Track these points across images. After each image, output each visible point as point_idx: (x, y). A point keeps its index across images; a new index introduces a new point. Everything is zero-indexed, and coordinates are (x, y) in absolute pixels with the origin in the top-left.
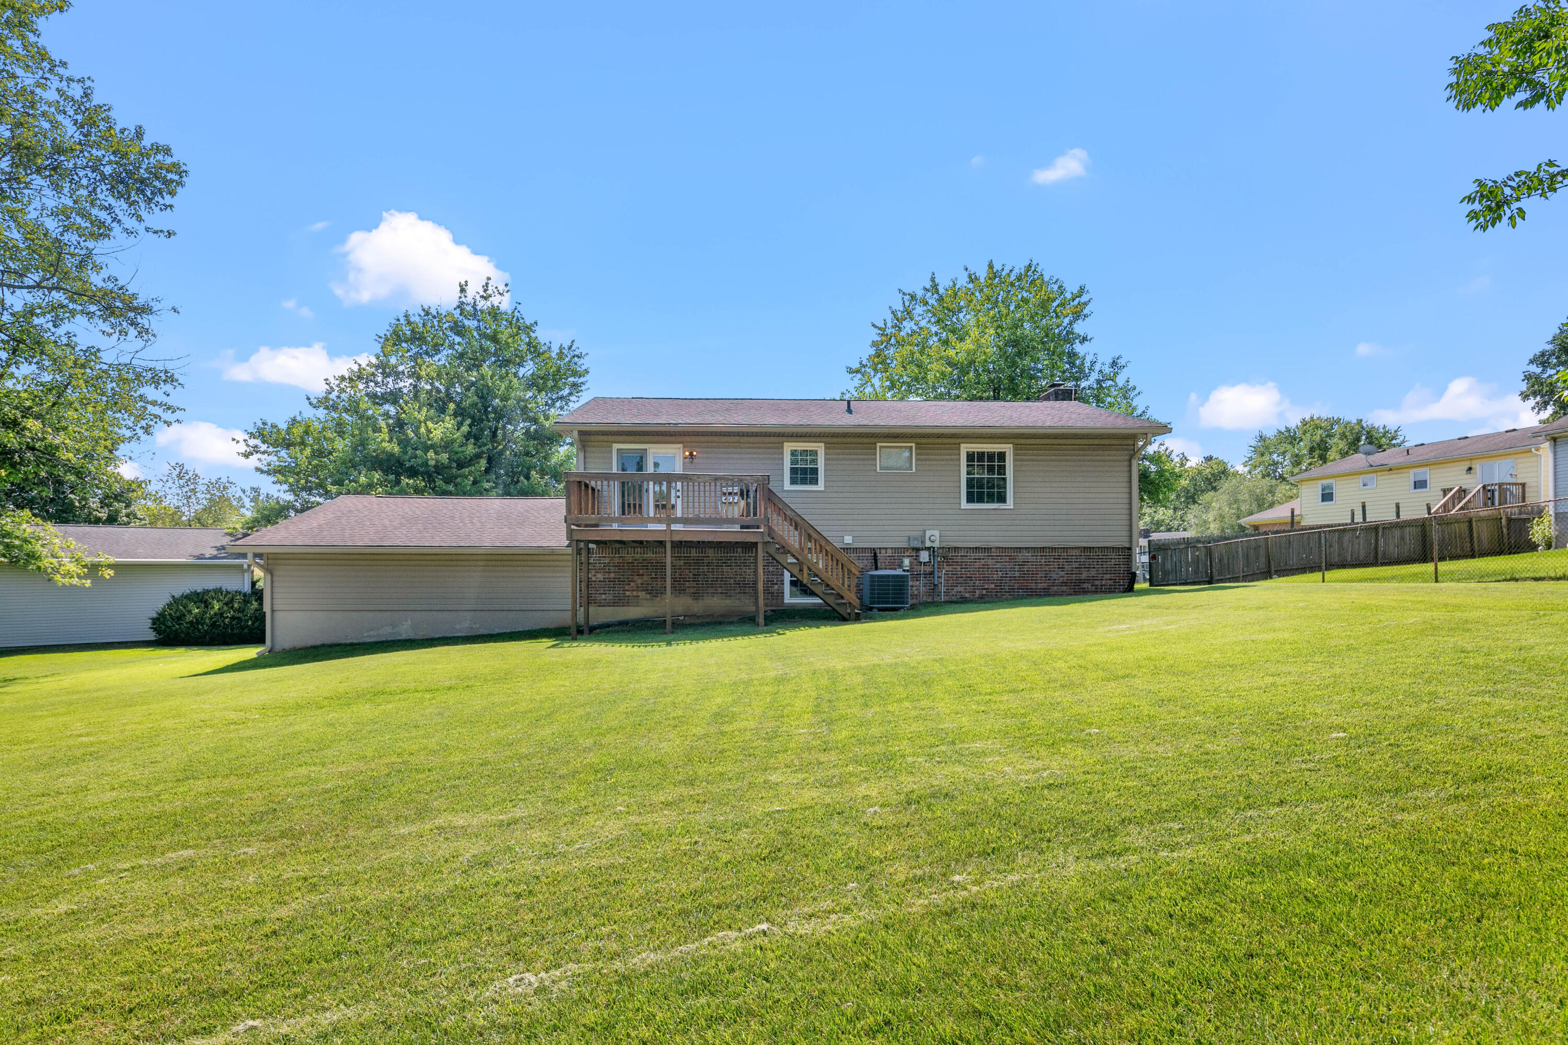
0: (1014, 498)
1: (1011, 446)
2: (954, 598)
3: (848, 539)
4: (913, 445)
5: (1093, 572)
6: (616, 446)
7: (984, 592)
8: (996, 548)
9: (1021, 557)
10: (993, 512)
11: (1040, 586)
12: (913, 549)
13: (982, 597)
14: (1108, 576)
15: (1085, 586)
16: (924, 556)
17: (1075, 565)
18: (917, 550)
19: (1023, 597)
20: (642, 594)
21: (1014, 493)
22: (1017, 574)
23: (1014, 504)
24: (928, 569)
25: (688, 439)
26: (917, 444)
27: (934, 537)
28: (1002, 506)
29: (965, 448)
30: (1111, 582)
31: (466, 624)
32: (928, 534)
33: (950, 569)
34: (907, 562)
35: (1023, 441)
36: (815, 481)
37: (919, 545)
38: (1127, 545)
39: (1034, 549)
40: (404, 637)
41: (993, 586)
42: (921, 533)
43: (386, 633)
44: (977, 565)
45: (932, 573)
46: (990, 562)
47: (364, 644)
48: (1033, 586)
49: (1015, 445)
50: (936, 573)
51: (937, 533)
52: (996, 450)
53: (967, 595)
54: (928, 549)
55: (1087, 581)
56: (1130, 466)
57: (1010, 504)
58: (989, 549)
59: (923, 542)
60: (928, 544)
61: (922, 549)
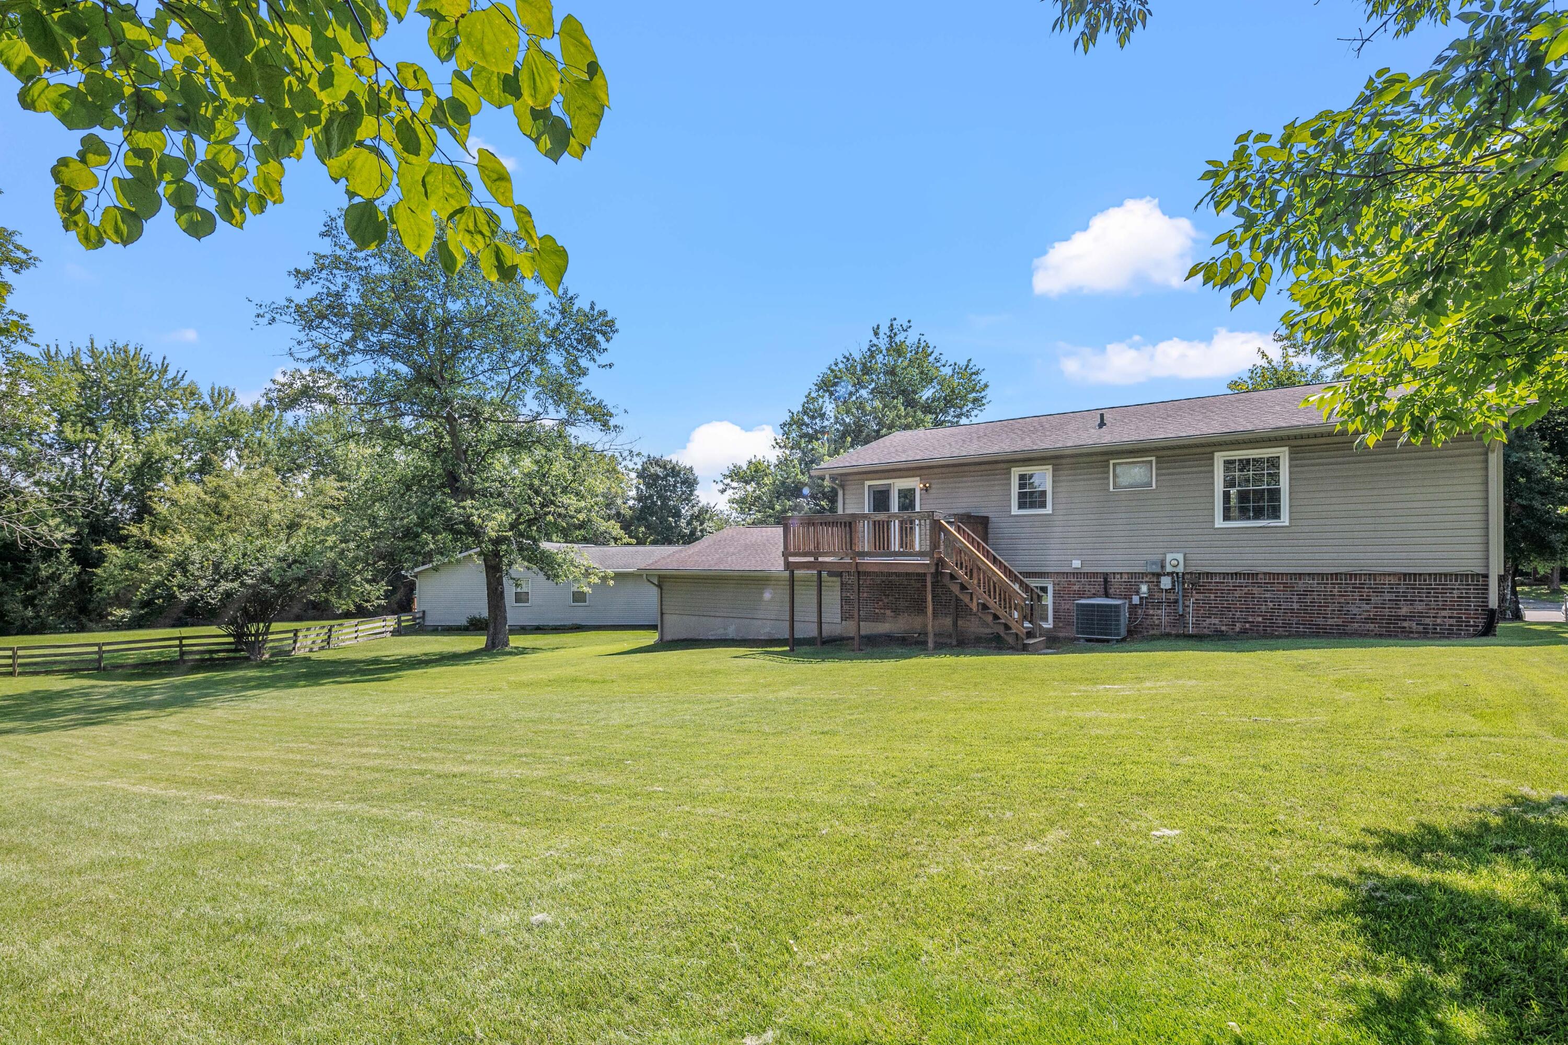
0: (1290, 513)
1: (1286, 449)
2: (1206, 631)
3: (1076, 564)
4: (1153, 459)
5: (1420, 607)
6: (868, 483)
7: (1247, 625)
8: (1265, 574)
9: (1301, 585)
10: (1261, 531)
11: (1330, 622)
12: (1153, 574)
13: (1244, 631)
14: (1444, 613)
15: (1406, 624)
16: (1166, 583)
17: (1387, 597)
18: (1158, 575)
19: (1303, 635)
20: (888, 612)
21: (1290, 506)
22: (1295, 606)
23: (1290, 519)
24: (1172, 597)
25: (926, 472)
26: (1157, 457)
27: (1175, 560)
28: (1273, 523)
29: (1219, 458)
30: (1453, 621)
31: (767, 630)
32: (1169, 557)
33: (1201, 596)
34: (1144, 588)
35: (1300, 442)
36: (1043, 505)
37: (1159, 570)
38: (1480, 570)
39: (1322, 575)
40: (730, 637)
41: (1260, 619)
42: (1160, 557)
43: (718, 633)
44: (1237, 593)
45: (1176, 601)
46: (1256, 590)
47: (708, 640)
48: (1321, 621)
49: (1291, 447)
50: (1181, 602)
51: (1180, 557)
52: (1266, 456)
53: (1224, 628)
54: (1170, 574)
55: (1409, 618)
56: (1486, 461)
57: (1285, 518)
58: (1254, 575)
59: (1163, 567)
60: (1169, 569)
61: (1164, 575)
